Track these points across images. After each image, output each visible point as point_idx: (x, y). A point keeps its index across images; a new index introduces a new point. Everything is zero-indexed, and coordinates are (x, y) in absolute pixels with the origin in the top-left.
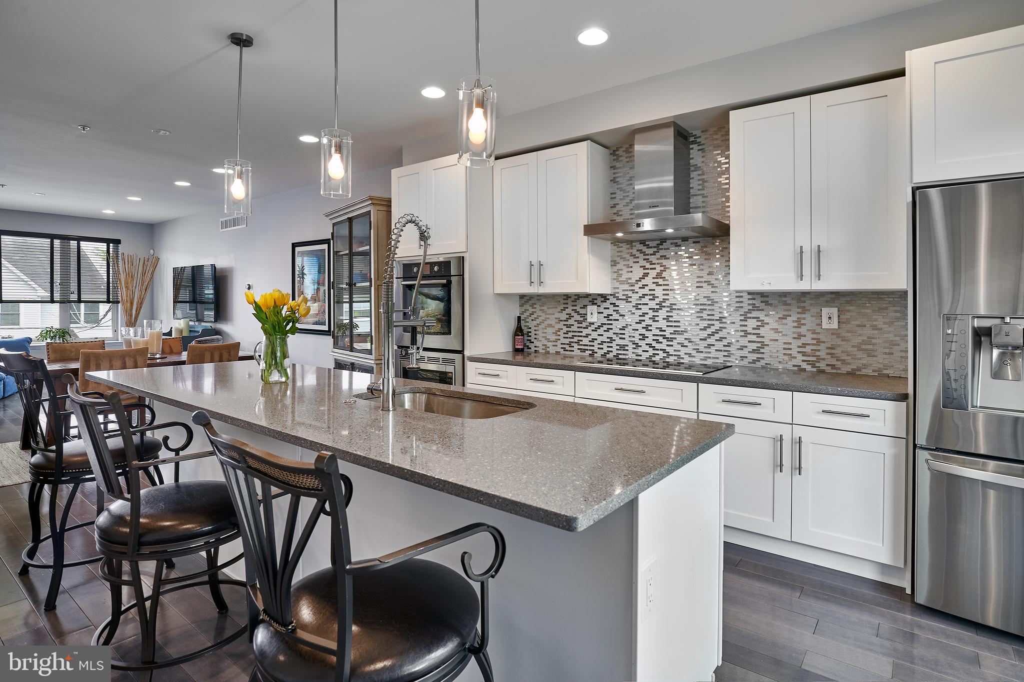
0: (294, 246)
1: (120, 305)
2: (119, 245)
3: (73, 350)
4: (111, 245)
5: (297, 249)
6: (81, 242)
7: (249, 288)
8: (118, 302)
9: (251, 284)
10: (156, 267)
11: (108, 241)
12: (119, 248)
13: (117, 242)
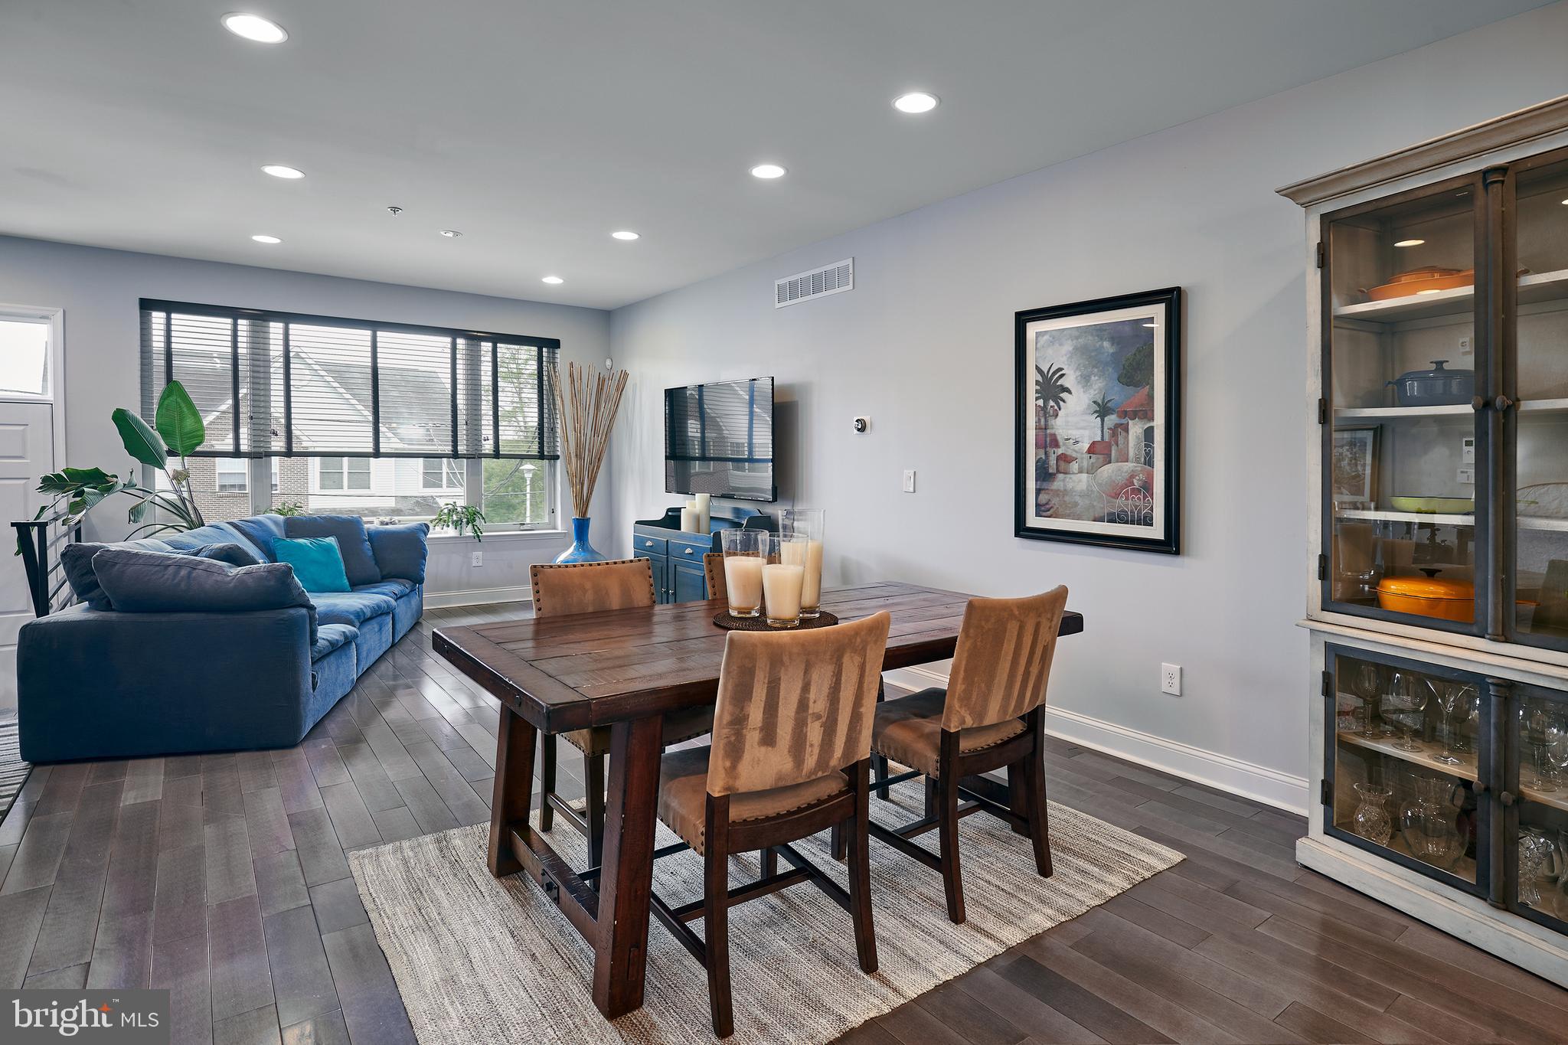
0: (1023, 319)
1: (558, 462)
2: (558, 351)
3: (588, 585)
4: (545, 350)
5: (1033, 329)
6: (498, 345)
7: (862, 429)
8: (557, 457)
9: (867, 418)
10: (622, 390)
11: (540, 343)
12: (558, 356)
13: (554, 344)
